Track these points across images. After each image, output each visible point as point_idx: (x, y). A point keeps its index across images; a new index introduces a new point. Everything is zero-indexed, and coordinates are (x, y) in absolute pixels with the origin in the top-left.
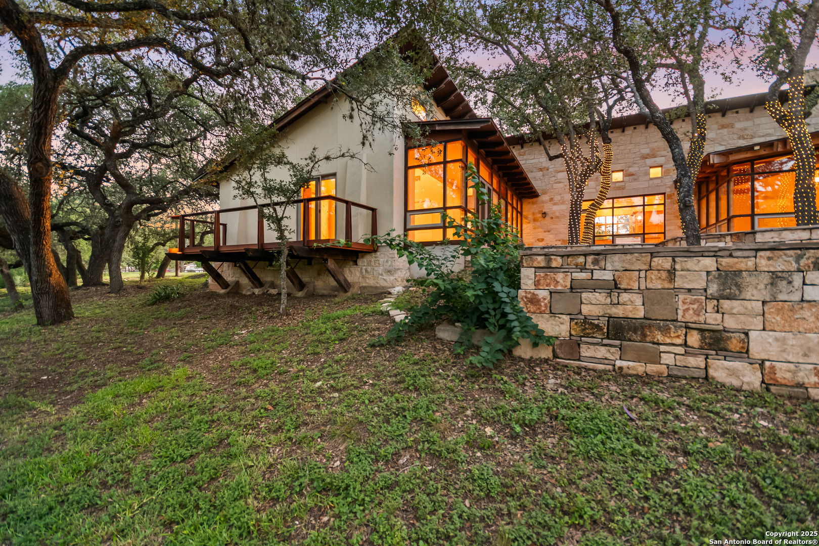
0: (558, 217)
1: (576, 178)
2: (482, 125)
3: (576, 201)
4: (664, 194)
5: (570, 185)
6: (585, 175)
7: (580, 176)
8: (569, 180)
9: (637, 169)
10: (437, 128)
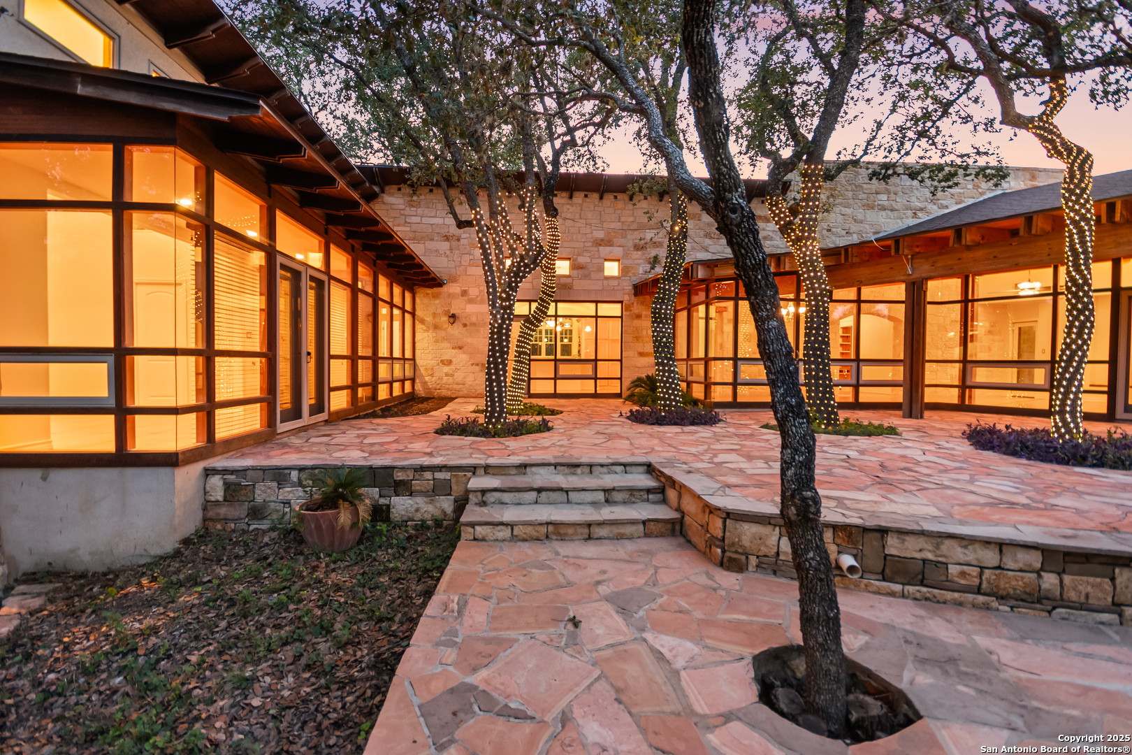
0: (473, 324)
1: (500, 278)
2: (236, 114)
3: (500, 326)
4: (621, 302)
5: (488, 293)
6: (516, 275)
7: (508, 274)
8: (487, 282)
9: (588, 260)
10: (80, 90)
